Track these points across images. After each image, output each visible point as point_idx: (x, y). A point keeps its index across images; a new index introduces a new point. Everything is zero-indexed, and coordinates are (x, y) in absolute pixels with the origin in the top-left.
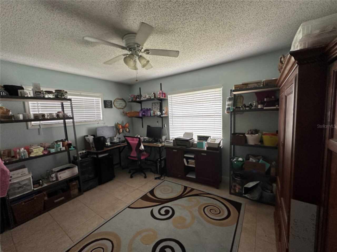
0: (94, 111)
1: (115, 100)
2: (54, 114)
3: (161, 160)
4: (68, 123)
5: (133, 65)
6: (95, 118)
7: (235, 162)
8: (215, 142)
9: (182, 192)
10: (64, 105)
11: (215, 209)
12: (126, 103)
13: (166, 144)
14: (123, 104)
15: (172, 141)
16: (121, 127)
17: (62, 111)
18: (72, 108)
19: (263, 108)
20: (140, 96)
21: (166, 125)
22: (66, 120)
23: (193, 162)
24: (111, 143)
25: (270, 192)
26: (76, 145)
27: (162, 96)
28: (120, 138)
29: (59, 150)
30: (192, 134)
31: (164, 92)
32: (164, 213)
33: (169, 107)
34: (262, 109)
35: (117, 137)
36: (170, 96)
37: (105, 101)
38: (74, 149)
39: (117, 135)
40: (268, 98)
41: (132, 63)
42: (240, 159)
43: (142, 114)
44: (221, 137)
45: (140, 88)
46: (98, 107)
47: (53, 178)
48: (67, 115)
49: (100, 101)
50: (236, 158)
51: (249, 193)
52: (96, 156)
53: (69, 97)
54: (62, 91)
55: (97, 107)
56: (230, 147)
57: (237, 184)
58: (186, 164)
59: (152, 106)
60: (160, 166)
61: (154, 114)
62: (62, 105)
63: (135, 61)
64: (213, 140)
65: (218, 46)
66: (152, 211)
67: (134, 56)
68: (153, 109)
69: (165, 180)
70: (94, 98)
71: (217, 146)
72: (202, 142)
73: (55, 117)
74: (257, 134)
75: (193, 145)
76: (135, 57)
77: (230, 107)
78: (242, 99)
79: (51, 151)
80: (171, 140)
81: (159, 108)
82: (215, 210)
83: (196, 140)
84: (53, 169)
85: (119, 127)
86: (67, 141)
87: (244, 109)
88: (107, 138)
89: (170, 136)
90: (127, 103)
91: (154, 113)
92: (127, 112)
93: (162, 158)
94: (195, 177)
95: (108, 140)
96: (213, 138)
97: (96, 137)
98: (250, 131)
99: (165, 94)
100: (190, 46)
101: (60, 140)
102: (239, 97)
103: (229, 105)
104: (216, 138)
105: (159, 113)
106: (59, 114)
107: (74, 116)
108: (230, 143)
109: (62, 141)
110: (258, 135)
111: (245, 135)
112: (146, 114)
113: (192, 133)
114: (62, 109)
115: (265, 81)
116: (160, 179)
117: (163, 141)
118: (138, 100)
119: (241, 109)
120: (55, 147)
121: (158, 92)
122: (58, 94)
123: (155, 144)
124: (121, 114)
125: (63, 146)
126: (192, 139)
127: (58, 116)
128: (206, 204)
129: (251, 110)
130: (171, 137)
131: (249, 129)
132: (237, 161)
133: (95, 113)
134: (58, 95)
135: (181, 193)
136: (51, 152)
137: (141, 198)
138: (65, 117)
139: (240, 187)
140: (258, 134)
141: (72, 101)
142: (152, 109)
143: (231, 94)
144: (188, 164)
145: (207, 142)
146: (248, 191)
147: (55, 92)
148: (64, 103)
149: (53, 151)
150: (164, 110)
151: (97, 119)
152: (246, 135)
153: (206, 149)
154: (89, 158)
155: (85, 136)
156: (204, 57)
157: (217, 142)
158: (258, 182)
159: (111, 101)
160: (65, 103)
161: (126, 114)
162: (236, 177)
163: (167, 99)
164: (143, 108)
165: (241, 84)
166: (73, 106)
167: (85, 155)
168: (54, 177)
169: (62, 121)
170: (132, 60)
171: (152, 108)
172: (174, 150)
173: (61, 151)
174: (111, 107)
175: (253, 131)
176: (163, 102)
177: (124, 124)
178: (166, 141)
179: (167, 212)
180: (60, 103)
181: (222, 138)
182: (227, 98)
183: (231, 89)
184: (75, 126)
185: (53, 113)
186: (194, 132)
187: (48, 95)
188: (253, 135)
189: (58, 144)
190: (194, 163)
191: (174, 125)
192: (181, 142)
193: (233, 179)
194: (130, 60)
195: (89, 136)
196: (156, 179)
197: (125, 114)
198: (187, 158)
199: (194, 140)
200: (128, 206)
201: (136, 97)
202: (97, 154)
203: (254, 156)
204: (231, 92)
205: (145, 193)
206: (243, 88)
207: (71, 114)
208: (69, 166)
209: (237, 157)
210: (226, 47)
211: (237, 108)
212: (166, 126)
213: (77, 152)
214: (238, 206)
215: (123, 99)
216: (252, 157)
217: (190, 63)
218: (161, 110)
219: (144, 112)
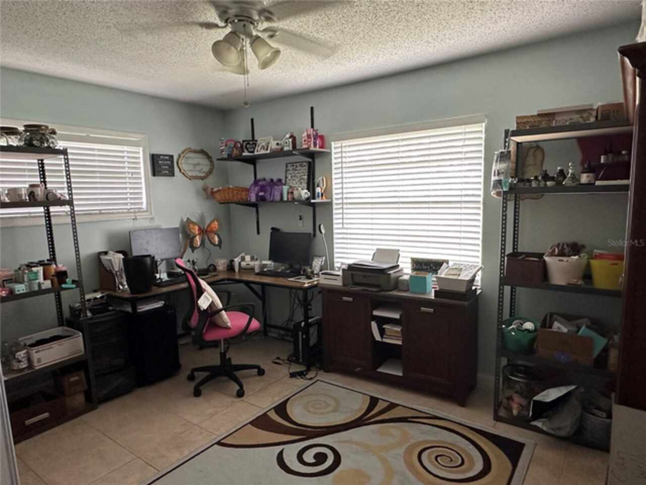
0: (125, 183)
1: (183, 153)
2: (23, 192)
3: (308, 325)
4: (54, 216)
5: (237, 63)
6: (126, 204)
7: (513, 333)
8: (459, 275)
9: (362, 413)
10: (46, 168)
11: (450, 456)
12: (211, 162)
13: (323, 280)
14: (205, 165)
15: (340, 273)
16: (197, 233)
17: (41, 182)
18: (68, 176)
19: (594, 184)
20: (253, 142)
21: (325, 228)
22: (52, 209)
23: (397, 332)
24: (170, 275)
25: (604, 415)
26: (79, 277)
27: (315, 145)
28: (194, 263)
29: (36, 288)
30: (395, 254)
31: (319, 134)
32: (313, 461)
33: (334, 176)
34: (590, 186)
35: (186, 260)
36: (337, 146)
37: (155, 157)
38: (74, 286)
39: (187, 251)
40: (610, 155)
41: (232, 56)
42: (529, 325)
43: (257, 195)
44: (478, 263)
45: (252, 120)
46: (136, 173)
47: (20, 361)
48: (55, 195)
49: (141, 155)
50: (515, 322)
51: (546, 417)
52: (129, 309)
53: (60, 145)
54: (43, 128)
55: (132, 173)
56: (500, 289)
57: (517, 392)
58: (378, 337)
59: (286, 171)
60: (306, 341)
61: (290, 196)
62: (42, 165)
63: (242, 50)
64: (453, 272)
65: (471, 7)
66: (281, 453)
67: (239, 37)
68: (288, 182)
69: (318, 380)
70: (125, 148)
71: (463, 289)
72: (423, 276)
73: (26, 199)
74: (575, 255)
75: (397, 284)
76: (243, 39)
77: (502, 178)
78: (539, 157)
79: (16, 290)
80: (337, 269)
81: (306, 177)
82: (450, 458)
83: (406, 269)
84: (20, 339)
85: (193, 231)
86: (54, 266)
87: (542, 184)
88: (159, 260)
89: (335, 260)
90: (215, 162)
91: (292, 193)
92: (215, 189)
93: (310, 321)
94: (400, 374)
95: (162, 267)
96: (455, 264)
97: (130, 257)
98: (558, 246)
99: (322, 138)
100: (393, 8)
101: (36, 261)
102: (532, 152)
103: (499, 174)
104: (462, 267)
105: (306, 193)
106: (34, 189)
107: (74, 197)
108: (501, 279)
109: (41, 263)
110: (577, 259)
111: (542, 258)
112: (268, 194)
113: (398, 250)
114: (41, 178)
115: (603, 106)
116: (305, 375)
117: (315, 272)
118: (246, 154)
119: (534, 184)
120: (26, 279)
121: (304, 133)
122: (33, 136)
123: (292, 279)
124: (198, 193)
125: (45, 278)
126: (398, 266)
127: (34, 196)
128: (427, 442)
129: (559, 187)
130: (338, 262)
131: (556, 243)
132: (519, 330)
133: (126, 188)
134: (31, 140)
135: (359, 415)
136: (17, 293)
137: (251, 423)
138: (50, 200)
139: (524, 402)
140: (580, 257)
141: (70, 157)
142: (286, 181)
143: (505, 142)
144: (382, 337)
145: (438, 275)
146: (543, 410)
147: (26, 131)
148: (45, 162)
149: (20, 288)
150: (321, 184)
151: (133, 207)
152: (546, 259)
153: (432, 296)
154: (112, 313)
155: (100, 253)
156: (434, 37)
157: (465, 276)
158: (573, 387)
159: (171, 157)
160: (48, 161)
161: (213, 193)
162: (511, 375)
163: (330, 154)
164: (258, 177)
165: (536, 113)
166: (71, 168)
167: (102, 304)
168: (23, 358)
169: (41, 209)
170: (233, 48)
171: (286, 177)
172: (345, 298)
173: (41, 292)
174: (172, 174)
175: (565, 246)
176: (317, 161)
177: (208, 222)
178: (323, 272)
179: (320, 458)
180: (36, 161)
181: (480, 265)
182: (496, 153)
183: (507, 128)
184: (77, 225)
185: (21, 188)
186: (401, 249)
187: (7, 137)
188: (565, 259)
189: (32, 271)
190: (400, 335)
191: (347, 229)
192: (364, 276)
193: (507, 380)
194: (229, 49)
195: (111, 252)
196: (293, 375)
197: (209, 194)
198: (382, 321)
199: (401, 270)
200: (216, 441)
201: (242, 146)
202: (134, 303)
203: (568, 318)
204: (506, 137)
205: (264, 411)
206: (541, 127)
207: (66, 191)
208: (60, 334)
209: (520, 319)
210: (493, 9)
211: (521, 180)
212: (323, 231)
213: (83, 294)
214: (513, 450)
215: (202, 152)
216: (562, 320)
217: (395, 51)
218: (311, 185)
219: (263, 189)
